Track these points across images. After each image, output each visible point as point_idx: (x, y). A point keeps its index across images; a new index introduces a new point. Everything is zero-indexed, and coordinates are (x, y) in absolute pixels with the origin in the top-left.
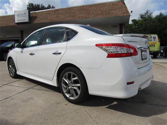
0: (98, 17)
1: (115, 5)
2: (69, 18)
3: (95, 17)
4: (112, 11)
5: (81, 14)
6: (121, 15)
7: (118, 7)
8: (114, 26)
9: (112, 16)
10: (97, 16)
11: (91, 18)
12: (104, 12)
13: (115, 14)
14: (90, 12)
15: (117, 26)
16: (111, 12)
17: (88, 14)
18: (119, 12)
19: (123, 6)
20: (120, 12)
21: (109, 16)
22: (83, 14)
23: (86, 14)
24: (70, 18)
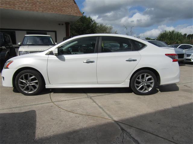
0: (48, 12)
1: (66, 3)
2: (3, 6)
3: (44, 12)
4: (64, 8)
5: (24, 4)
6: (75, 15)
7: (70, 5)
8: (59, 24)
9: (65, 14)
10: (47, 10)
11: (39, 11)
12: (55, 8)
13: (68, 12)
14: (36, 3)
15: (63, 24)
16: (62, 9)
17: (34, 6)
18: (71, 10)
19: (75, 5)
20: (73, 11)
21: (62, 14)
22: (27, 4)
23: (31, 5)
24: (6, 6)
